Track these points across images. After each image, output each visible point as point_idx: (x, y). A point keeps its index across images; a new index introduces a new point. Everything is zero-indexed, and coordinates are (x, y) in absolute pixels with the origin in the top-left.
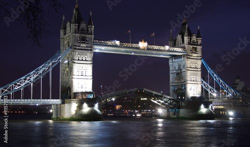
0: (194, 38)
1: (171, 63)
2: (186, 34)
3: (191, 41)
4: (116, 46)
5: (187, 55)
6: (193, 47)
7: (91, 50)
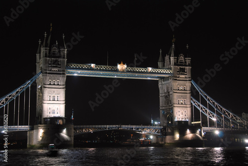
0: (182, 58)
1: (161, 86)
2: (172, 54)
3: (177, 62)
4: (92, 69)
5: (173, 77)
6: (180, 68)
7: (64, 74)
